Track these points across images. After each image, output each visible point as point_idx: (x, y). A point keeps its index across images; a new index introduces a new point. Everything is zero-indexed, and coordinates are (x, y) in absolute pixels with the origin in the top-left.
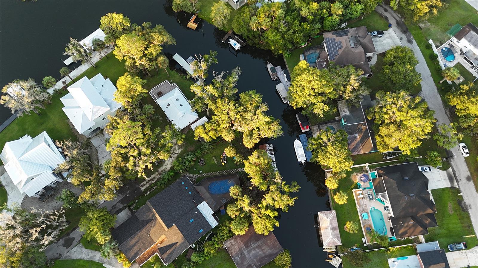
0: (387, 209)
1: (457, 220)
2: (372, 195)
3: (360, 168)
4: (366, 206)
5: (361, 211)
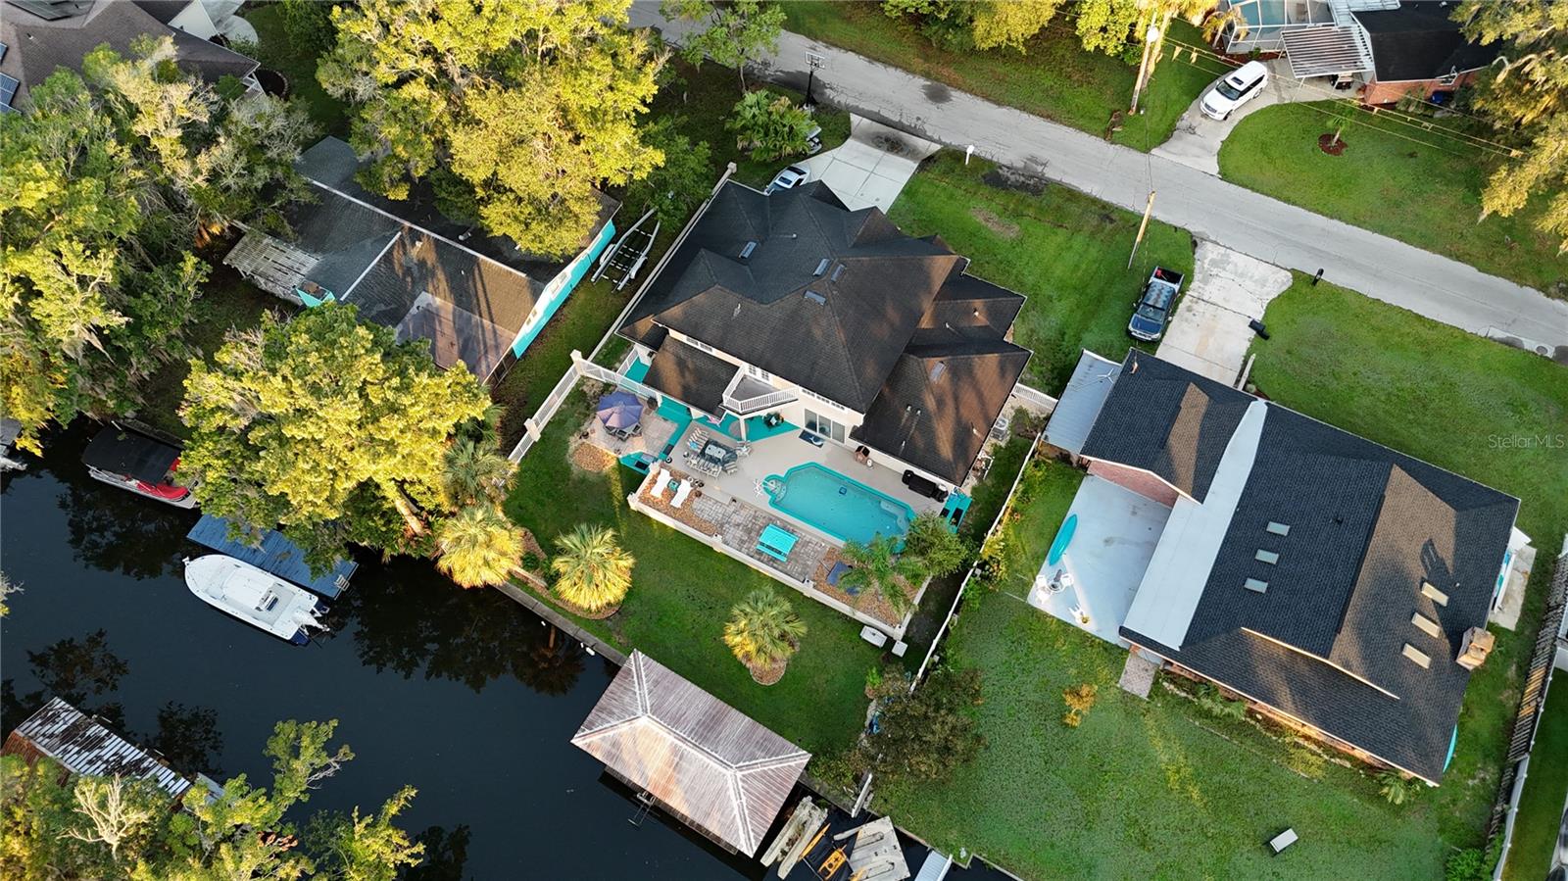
1: (1056, 234)
2: (716, 444)
3: (573, 404)
4: (742, 507)
5: (743, 542)
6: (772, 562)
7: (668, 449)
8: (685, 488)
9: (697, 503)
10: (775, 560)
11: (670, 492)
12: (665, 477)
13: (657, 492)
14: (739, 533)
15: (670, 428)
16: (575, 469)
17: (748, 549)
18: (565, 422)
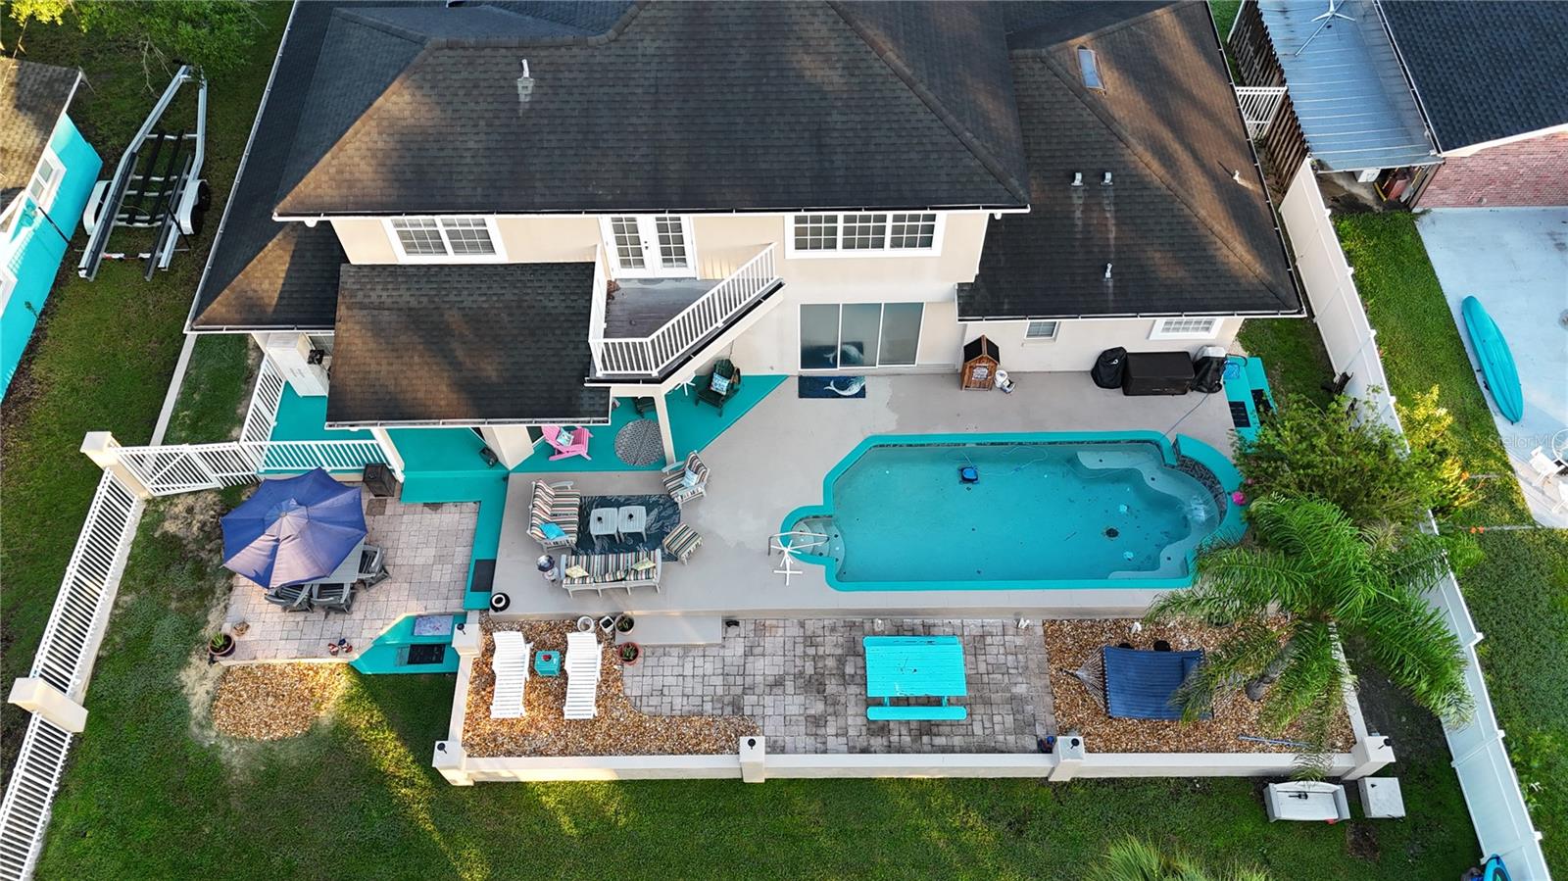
2: (605, 502)
3: (150, 582)
4: (761, 628)
5: (817, 722)
6: (924, 735)
7: (483, 575)
8: (584, 653)
9: (635, 680)
10: (928, 728)
11: (549, 687)
12: (512, 651)
13: (510, 702)
14: (794, 703)
15: (458, 519)
16: (233, 756)
17: (843, 733)
18: (146, 637)
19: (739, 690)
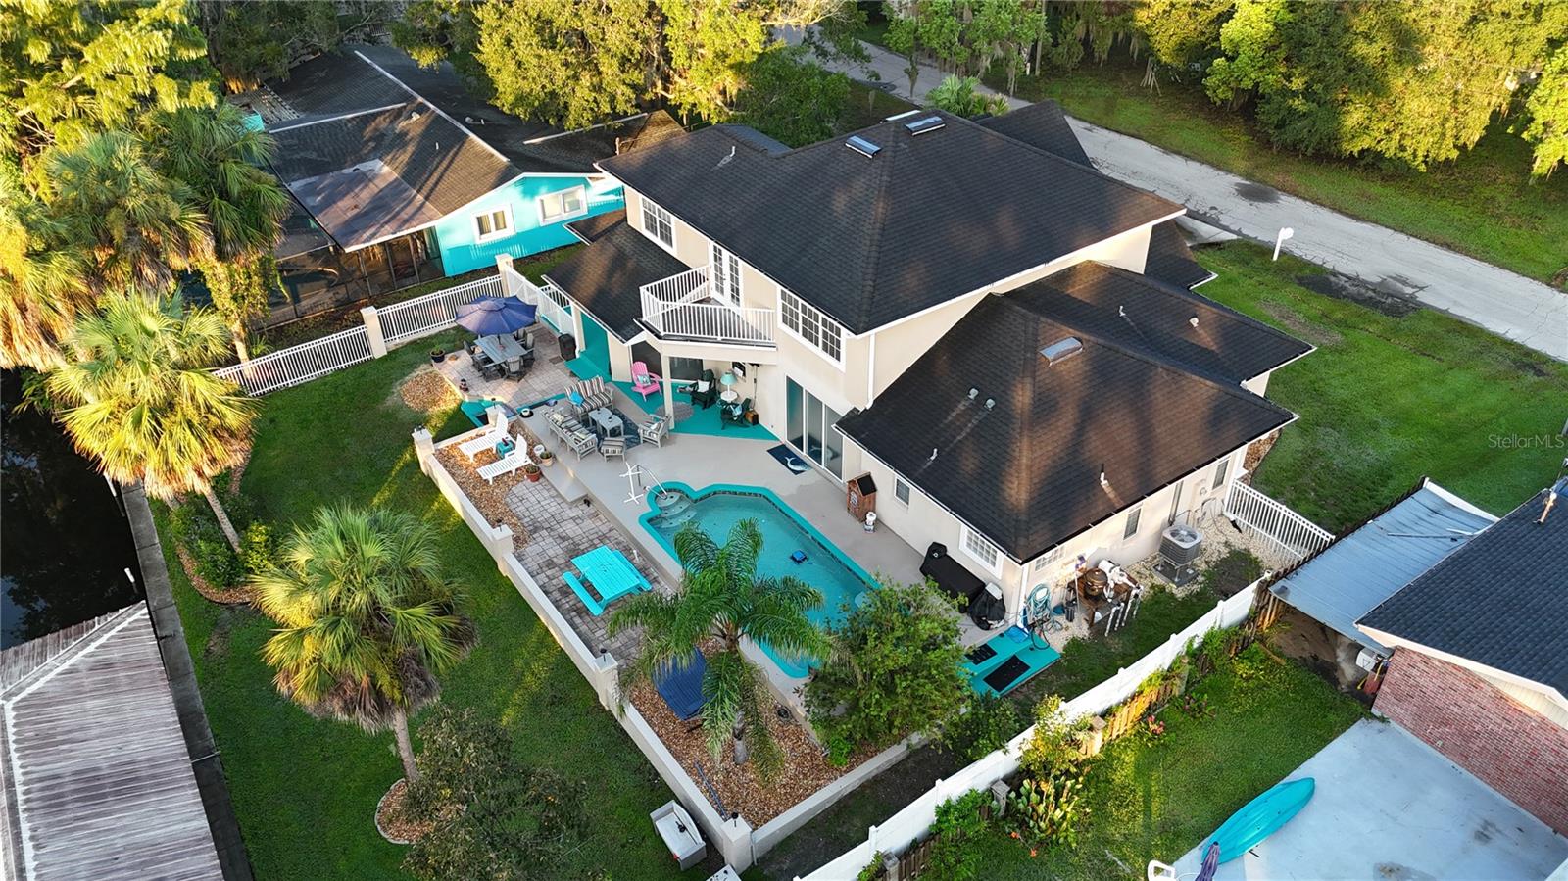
0: (803, 454)
1: (1415, 361)
4: (595, 516)
5: (550, 564)
6: (576, 611)
13: (472, 451)
14: (555, 550)
16: (392, 399)
17: (551, 578)
19: (546, 525)
